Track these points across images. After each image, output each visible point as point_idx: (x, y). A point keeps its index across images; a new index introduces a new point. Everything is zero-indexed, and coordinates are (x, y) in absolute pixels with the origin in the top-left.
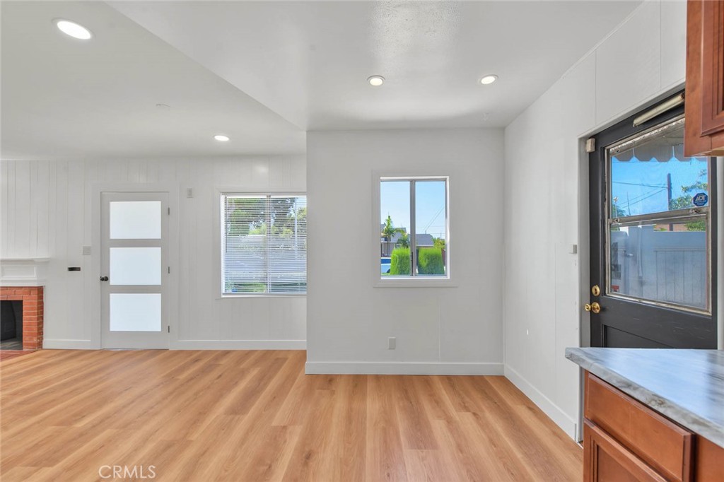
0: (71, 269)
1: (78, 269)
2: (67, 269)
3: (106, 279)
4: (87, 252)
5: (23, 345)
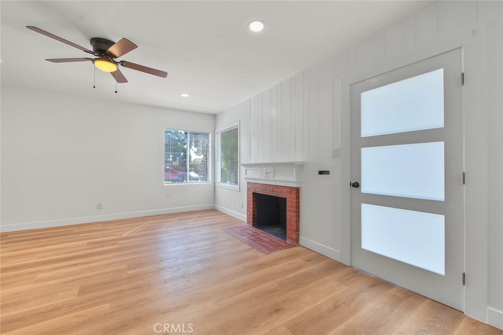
0: (321, 173)
1: (327, 173)
2: (317, 173)
3: (356, 185)
4: (336, 154)
5: (286, 237)
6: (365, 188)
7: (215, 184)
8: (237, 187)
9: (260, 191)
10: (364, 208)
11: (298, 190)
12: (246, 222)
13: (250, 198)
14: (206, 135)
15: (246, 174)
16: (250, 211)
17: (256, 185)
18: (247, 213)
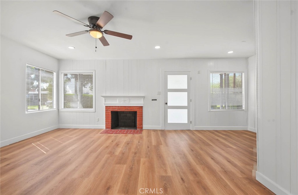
2: (151, 100)
3: (166, 104)
4: (159, 94)
5: (137, 128)
6: (169, 104)
7: (58, 110)
8: (93, 110)
9: (117, 110)
10: (169, 110)
11: (142, 107)
12: (105, 128)
13: (109, 114)
14: (51, 73)
15: (105, 102)
16: (108, 122)
17: (114, 107)
18: (106, 123)
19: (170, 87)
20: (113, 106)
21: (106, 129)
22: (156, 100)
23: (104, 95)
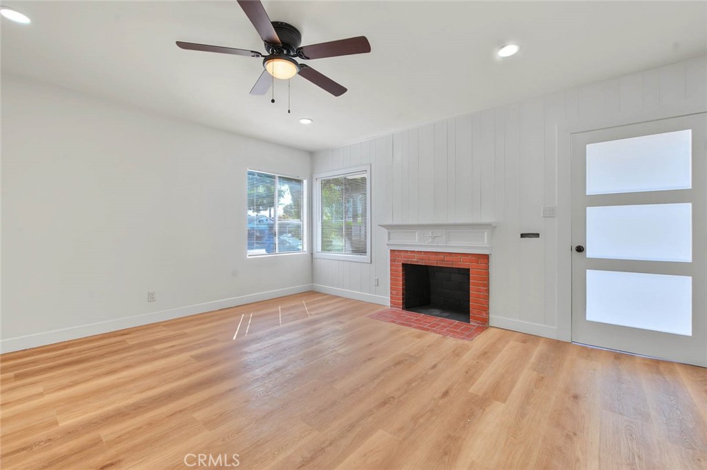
0: (524, 236)
4: (550, 213)
5: (469, 318)
7: (312, 254)
8: (366, 258)
9: (417, 262)
10: (590, 274)
11: (486, 257)
12: (389, 304)
13: (396, 271)
14: (299, 182)
15: (389, 239)
16: (396, 289)
17: (409, 254)
18: (391, 293)
19: (594, 187)
20: (407, 251)
21: (391, 307)
22: (537, 235)
23: (389, 222)
